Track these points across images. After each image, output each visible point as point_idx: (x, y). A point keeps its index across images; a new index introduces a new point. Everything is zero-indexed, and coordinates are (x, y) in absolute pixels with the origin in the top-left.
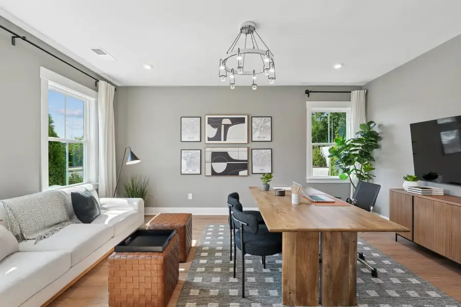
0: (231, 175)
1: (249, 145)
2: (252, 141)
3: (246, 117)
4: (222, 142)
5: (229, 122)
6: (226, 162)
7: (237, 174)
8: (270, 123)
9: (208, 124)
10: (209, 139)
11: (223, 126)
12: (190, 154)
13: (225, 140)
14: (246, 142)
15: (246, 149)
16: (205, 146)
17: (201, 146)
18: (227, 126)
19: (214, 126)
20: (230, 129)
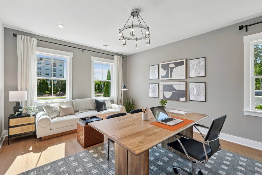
0: (175, 100)
1: (187, 80)
2: (189, 77)
3: (185, 61)
4: (169, 78)
5: (173, 65)
6: (172, 91)
7: (178, 100)
8: (204, 62)
9: (162, 68)
10: (162, 77)
11: (170, 68)
12: (153, 86)
13: (171, 77)
14: (185, 78)
15: (185, 83)
16: (161, 81)
17: (158, 81)
18: (172, 69)
19: (165, 69)
20: (174, 70)
